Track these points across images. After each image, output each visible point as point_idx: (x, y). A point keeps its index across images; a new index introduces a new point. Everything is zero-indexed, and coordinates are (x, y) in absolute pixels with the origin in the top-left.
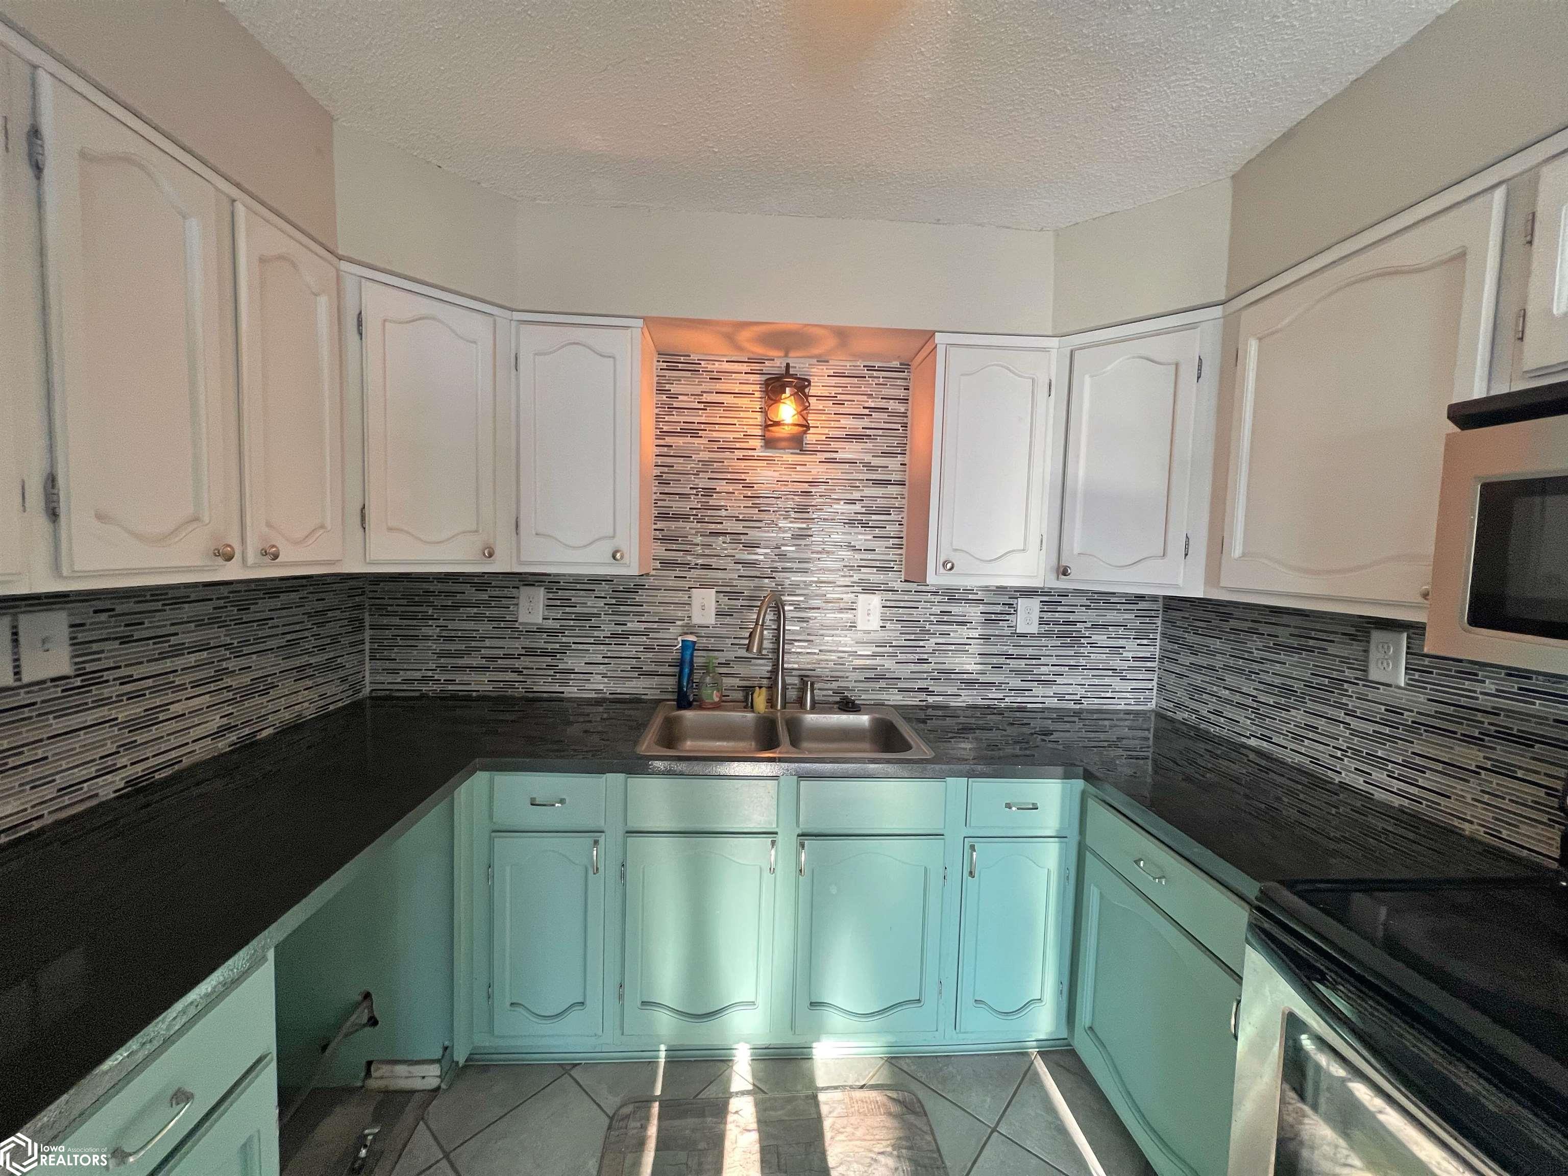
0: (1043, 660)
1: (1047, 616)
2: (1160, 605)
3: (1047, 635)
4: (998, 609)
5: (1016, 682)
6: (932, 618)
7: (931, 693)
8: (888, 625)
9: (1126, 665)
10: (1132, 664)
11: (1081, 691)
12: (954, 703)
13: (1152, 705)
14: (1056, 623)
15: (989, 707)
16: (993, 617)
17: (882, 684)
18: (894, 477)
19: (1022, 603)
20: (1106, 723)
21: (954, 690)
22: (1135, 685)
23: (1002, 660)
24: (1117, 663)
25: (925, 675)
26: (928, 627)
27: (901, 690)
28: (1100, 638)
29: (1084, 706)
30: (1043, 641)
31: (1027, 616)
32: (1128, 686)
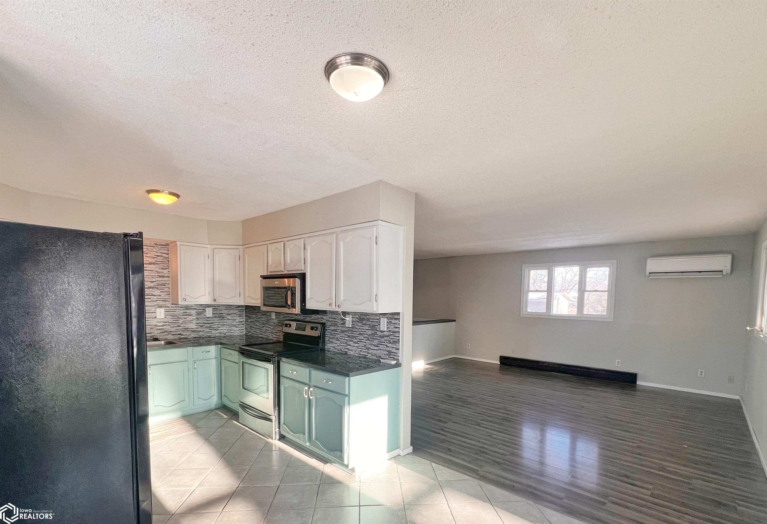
0: (214, 324)
1: (214, 312)
2: (244, 308)
3: (215, 317)
4: (201, 311)
5: (207, 330)
6: (181, 314)
7: (182, 335)
8: (167, 317)
9: (237, 323)
10: (238, 323)
11: (225, 331)
12: (189, 337)
13: (244, 333)
14: (217, 314)
15: (200, 337)
16: (199, 313)
17: (166, 333)
18: (166, 275)
19: (207, 309)
20: (233, 339)
21: (189, 334)
23: (203, 324)
24: (235, 323)
25: (180, 330)
26: (180, 317)
27: (172, 335)
28: (229, 317)
29: (227, 335)
30: (214, 319)
31: (209, 312)
32: (238, 329)
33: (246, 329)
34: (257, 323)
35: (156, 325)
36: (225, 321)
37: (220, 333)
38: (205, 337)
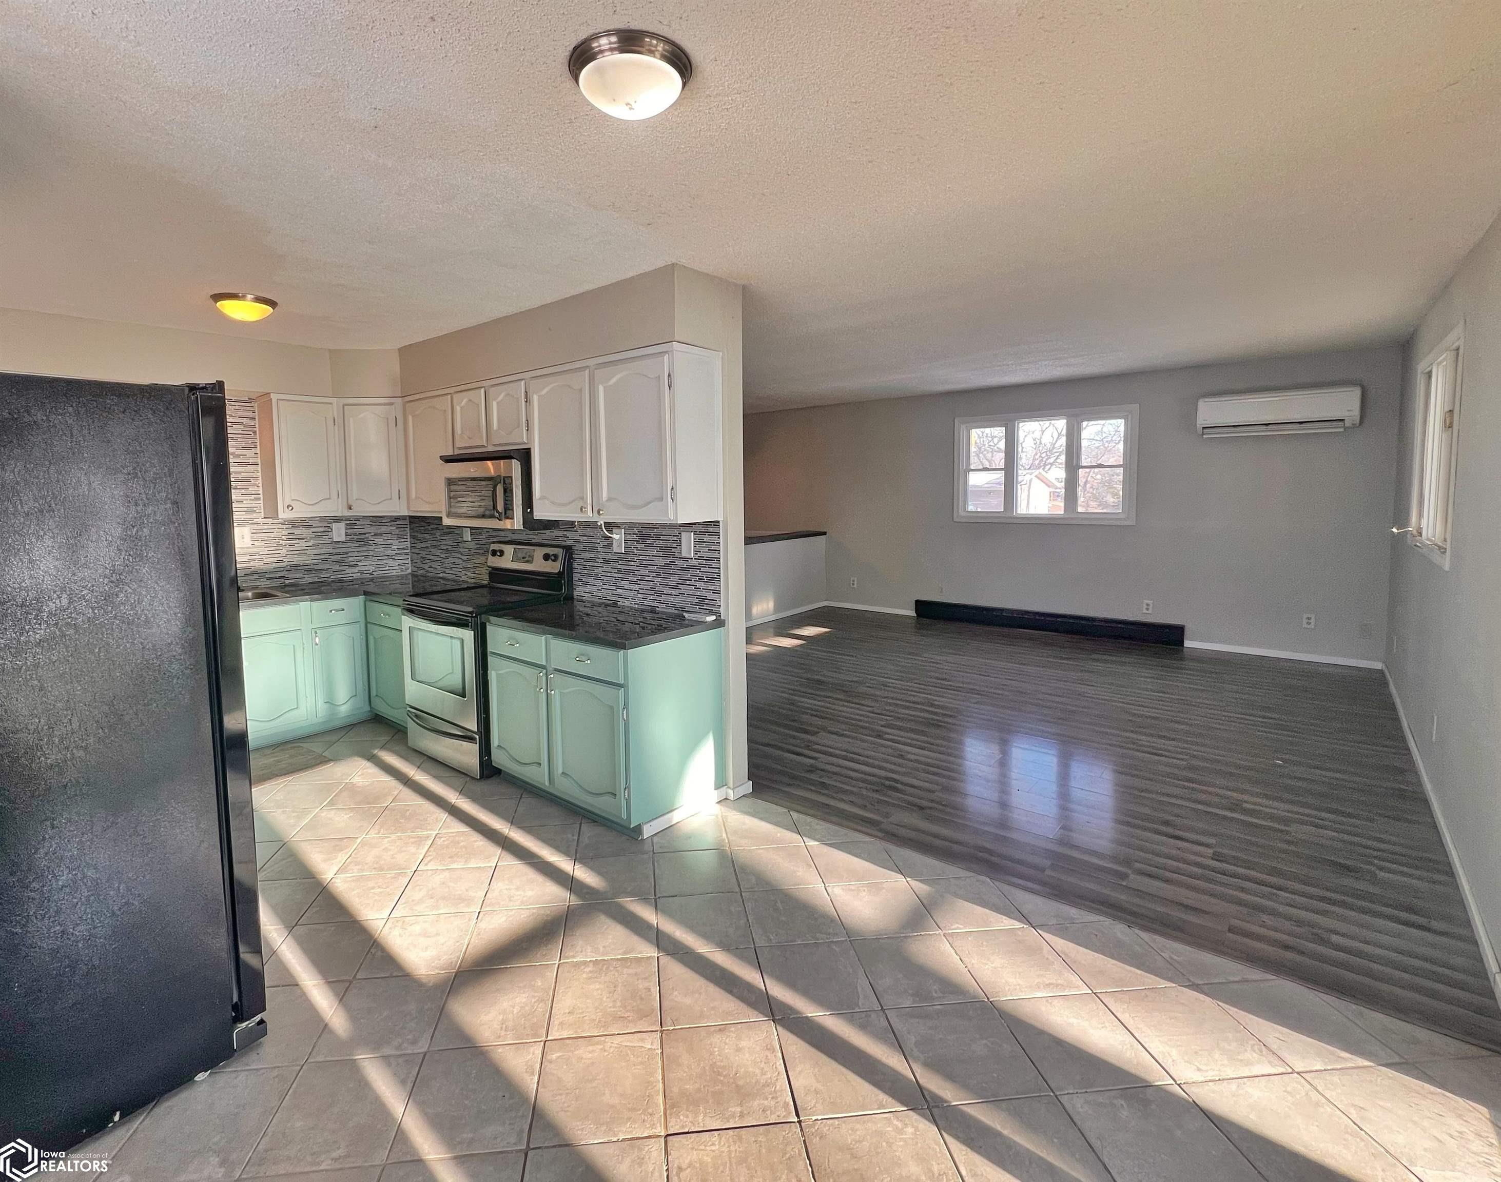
0: (350, 554)
1: (349, 531)
2: (407, 522)
3: (351, 541)
4: (322, 529)
5: (337, 567)
6: (283, 537)
7: (288, 578)
8: (256, 543)
9: (394, 553)
10: (397, 552)
11: (372, 568)
12: (301, 582)
13: (409, 571)
14: (355, 535)
15: (322, 582)
16: (319, 534)
17: (256, 576)
18: (251, 461)
19: (335, 525)
20: (388, 583)
21: (301, 576)
22: (400, 562)
23: (327, 556)
24: (389, 552)
25: (282, 569)
26: (281, 543)
27: (268, 579)
28: (379, 540)
29: (375, 576)
30: (349, 544)
31: (339, 532)
32: (396, 563)
33: (412, 560)
34: (434, 551)
36: (371, 548)
37: (362, 572)
38: (333, 582)
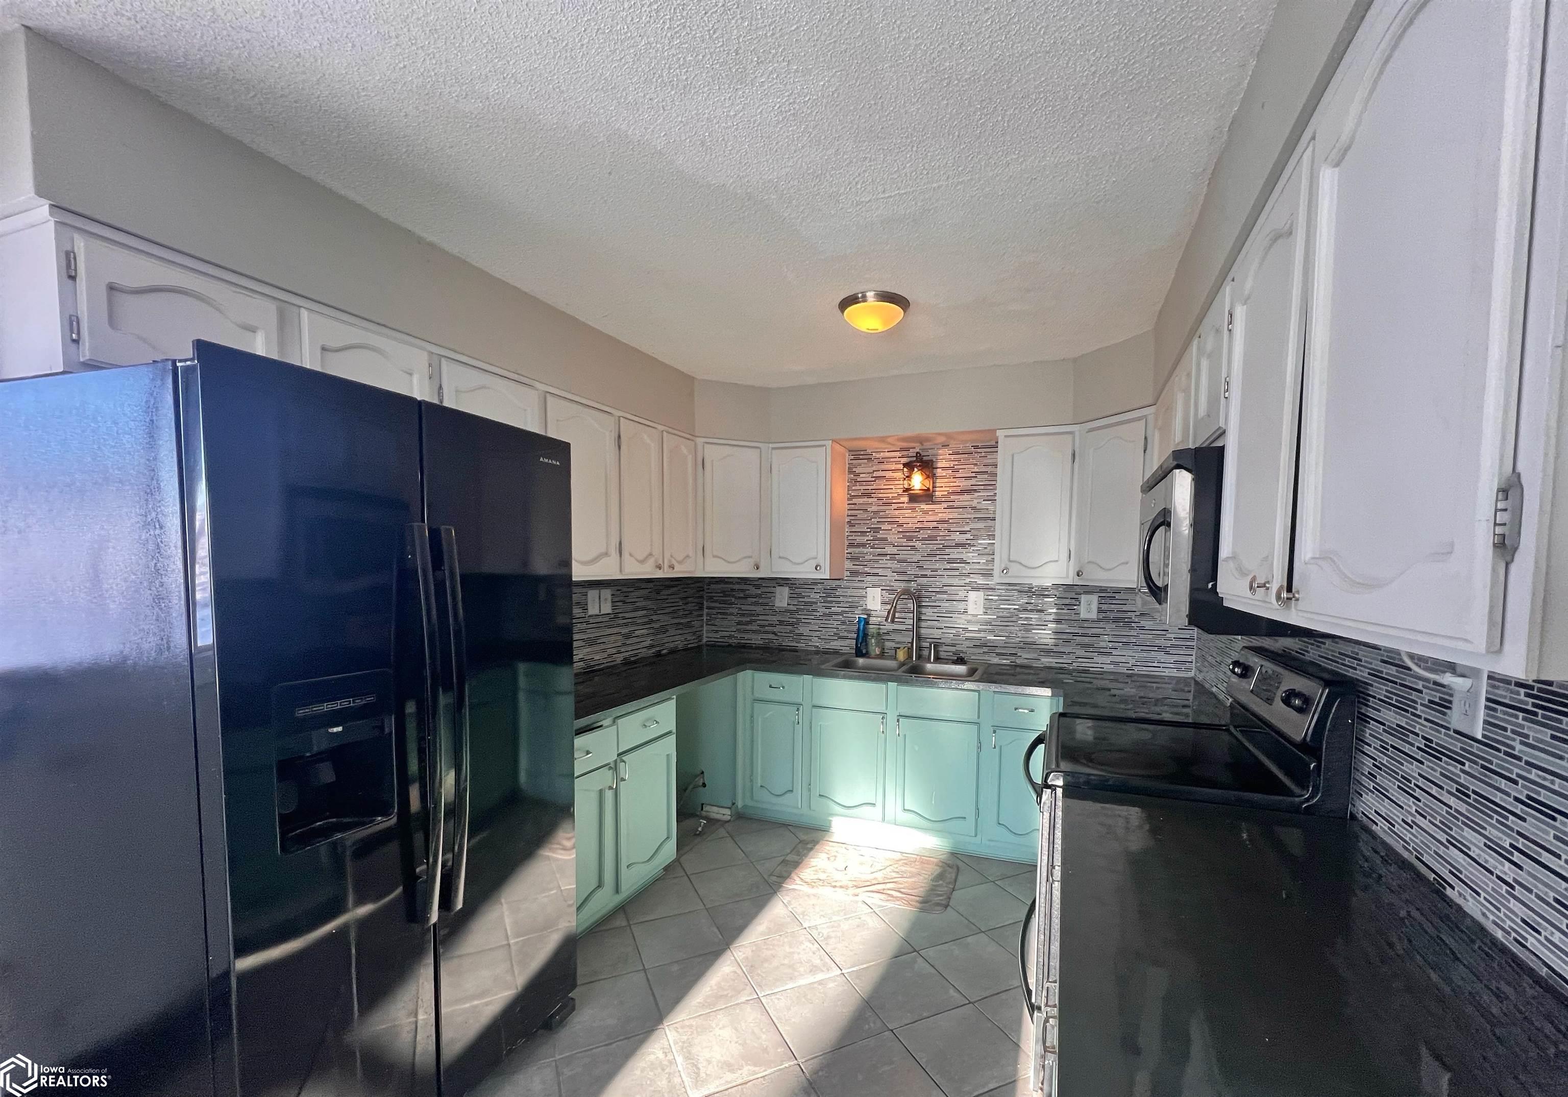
0: (1102, 637)
1: (1104, 607)
3: (1105, 620)
4: (1068, 601)
5: (1081, 652)
7: (1019, 657)
8: (988, 611)
9: (1169, 643)
10: (1174, 642)
13: (1192, 674)
14: (1111, 611)
16: (1063, 607)
17: (985, 649)
19: (1084, 598)
20: (1155, 685)
21: (1035, 656)
22: (1176, 658)
23: (1070, 637)
24: (1162, 642)
25: (1014, 645)
27: (998, 654)
29: (1136, 672)
30: (1101, 625)
31: (1088, 608)
32: (1172, 659)
33: (1198, 658)
35: (965, 629)
36: (1133, 633)
37: (1116, 664)
38: (1074, 670)
